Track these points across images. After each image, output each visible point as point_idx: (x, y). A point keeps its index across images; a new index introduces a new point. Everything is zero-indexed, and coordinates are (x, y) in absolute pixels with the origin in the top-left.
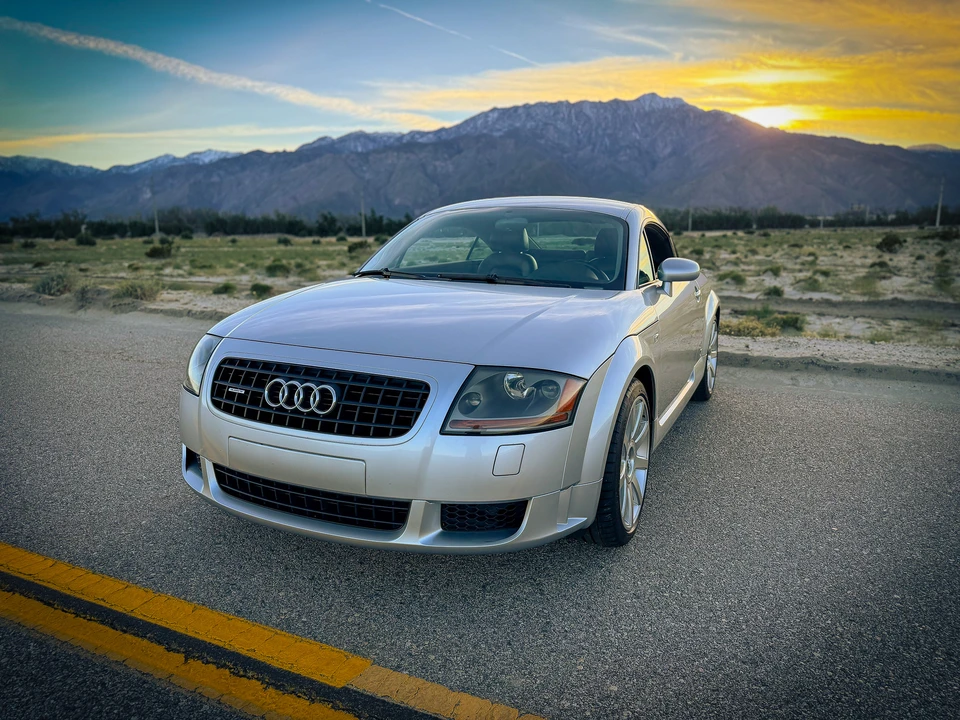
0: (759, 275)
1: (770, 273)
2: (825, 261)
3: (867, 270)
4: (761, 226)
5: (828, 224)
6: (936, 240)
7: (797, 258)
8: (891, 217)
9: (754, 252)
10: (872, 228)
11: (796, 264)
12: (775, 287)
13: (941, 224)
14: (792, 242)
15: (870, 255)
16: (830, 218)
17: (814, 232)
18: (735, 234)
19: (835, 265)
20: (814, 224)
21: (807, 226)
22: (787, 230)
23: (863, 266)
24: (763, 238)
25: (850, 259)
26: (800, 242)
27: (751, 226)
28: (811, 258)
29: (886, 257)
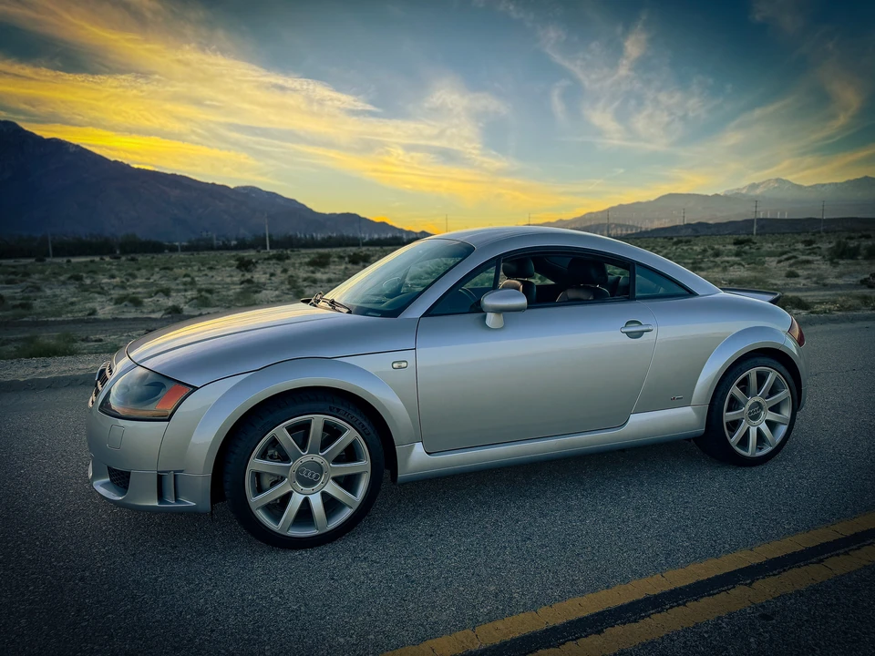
0: (152, 297)
1: (161, 294)
2: (201, 281)
3: (239, 287)
4: (124, 252)
5: (185, 249)
6: (274, 261)
7: (176, 279)
8: (234, 243)
9: (134, 277)
10: (221, 252)
11: (178, 284)
12: (174, 306)
13: (271, 248)
14: (162, 266)
15: (234, 273)
16: (185, 244)
17: (175, 256)
18: (102, 259)
19: (211, 284)
20: (173, 249)
21: (166, 251)
22: (152, 255)
23: (234, 283)
24: (132, 263)
25: (219, 279)
26: (170, 266)
27: (115, 252)
28: (188, 279)
29: (248, 276)
